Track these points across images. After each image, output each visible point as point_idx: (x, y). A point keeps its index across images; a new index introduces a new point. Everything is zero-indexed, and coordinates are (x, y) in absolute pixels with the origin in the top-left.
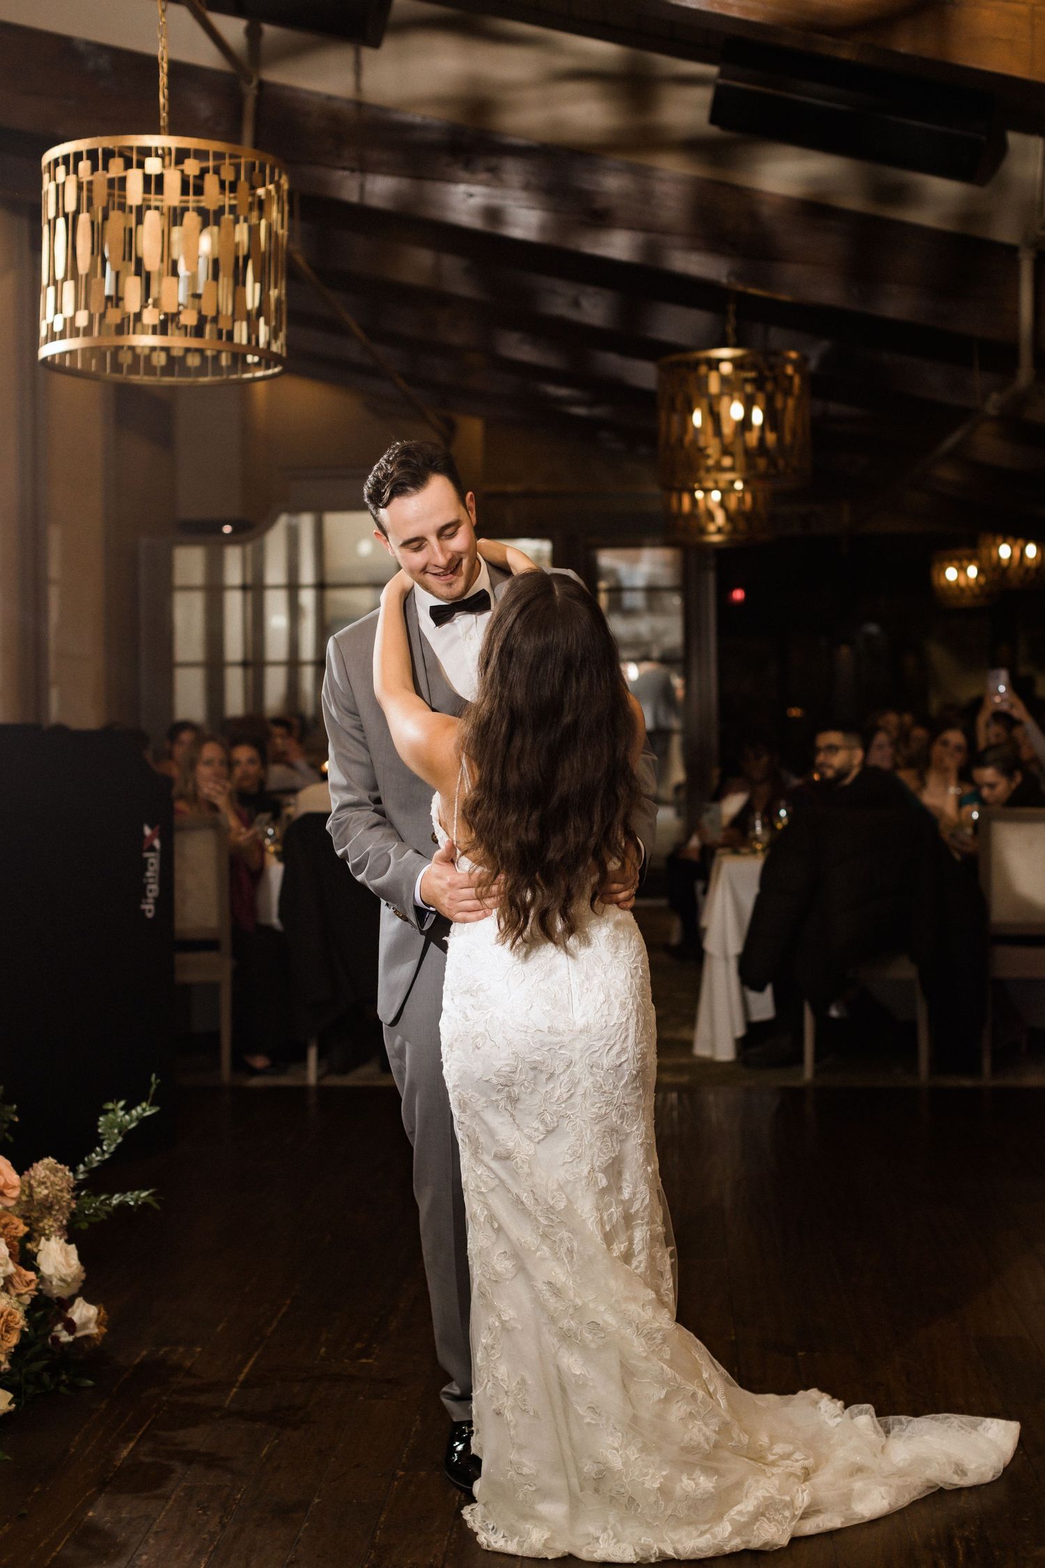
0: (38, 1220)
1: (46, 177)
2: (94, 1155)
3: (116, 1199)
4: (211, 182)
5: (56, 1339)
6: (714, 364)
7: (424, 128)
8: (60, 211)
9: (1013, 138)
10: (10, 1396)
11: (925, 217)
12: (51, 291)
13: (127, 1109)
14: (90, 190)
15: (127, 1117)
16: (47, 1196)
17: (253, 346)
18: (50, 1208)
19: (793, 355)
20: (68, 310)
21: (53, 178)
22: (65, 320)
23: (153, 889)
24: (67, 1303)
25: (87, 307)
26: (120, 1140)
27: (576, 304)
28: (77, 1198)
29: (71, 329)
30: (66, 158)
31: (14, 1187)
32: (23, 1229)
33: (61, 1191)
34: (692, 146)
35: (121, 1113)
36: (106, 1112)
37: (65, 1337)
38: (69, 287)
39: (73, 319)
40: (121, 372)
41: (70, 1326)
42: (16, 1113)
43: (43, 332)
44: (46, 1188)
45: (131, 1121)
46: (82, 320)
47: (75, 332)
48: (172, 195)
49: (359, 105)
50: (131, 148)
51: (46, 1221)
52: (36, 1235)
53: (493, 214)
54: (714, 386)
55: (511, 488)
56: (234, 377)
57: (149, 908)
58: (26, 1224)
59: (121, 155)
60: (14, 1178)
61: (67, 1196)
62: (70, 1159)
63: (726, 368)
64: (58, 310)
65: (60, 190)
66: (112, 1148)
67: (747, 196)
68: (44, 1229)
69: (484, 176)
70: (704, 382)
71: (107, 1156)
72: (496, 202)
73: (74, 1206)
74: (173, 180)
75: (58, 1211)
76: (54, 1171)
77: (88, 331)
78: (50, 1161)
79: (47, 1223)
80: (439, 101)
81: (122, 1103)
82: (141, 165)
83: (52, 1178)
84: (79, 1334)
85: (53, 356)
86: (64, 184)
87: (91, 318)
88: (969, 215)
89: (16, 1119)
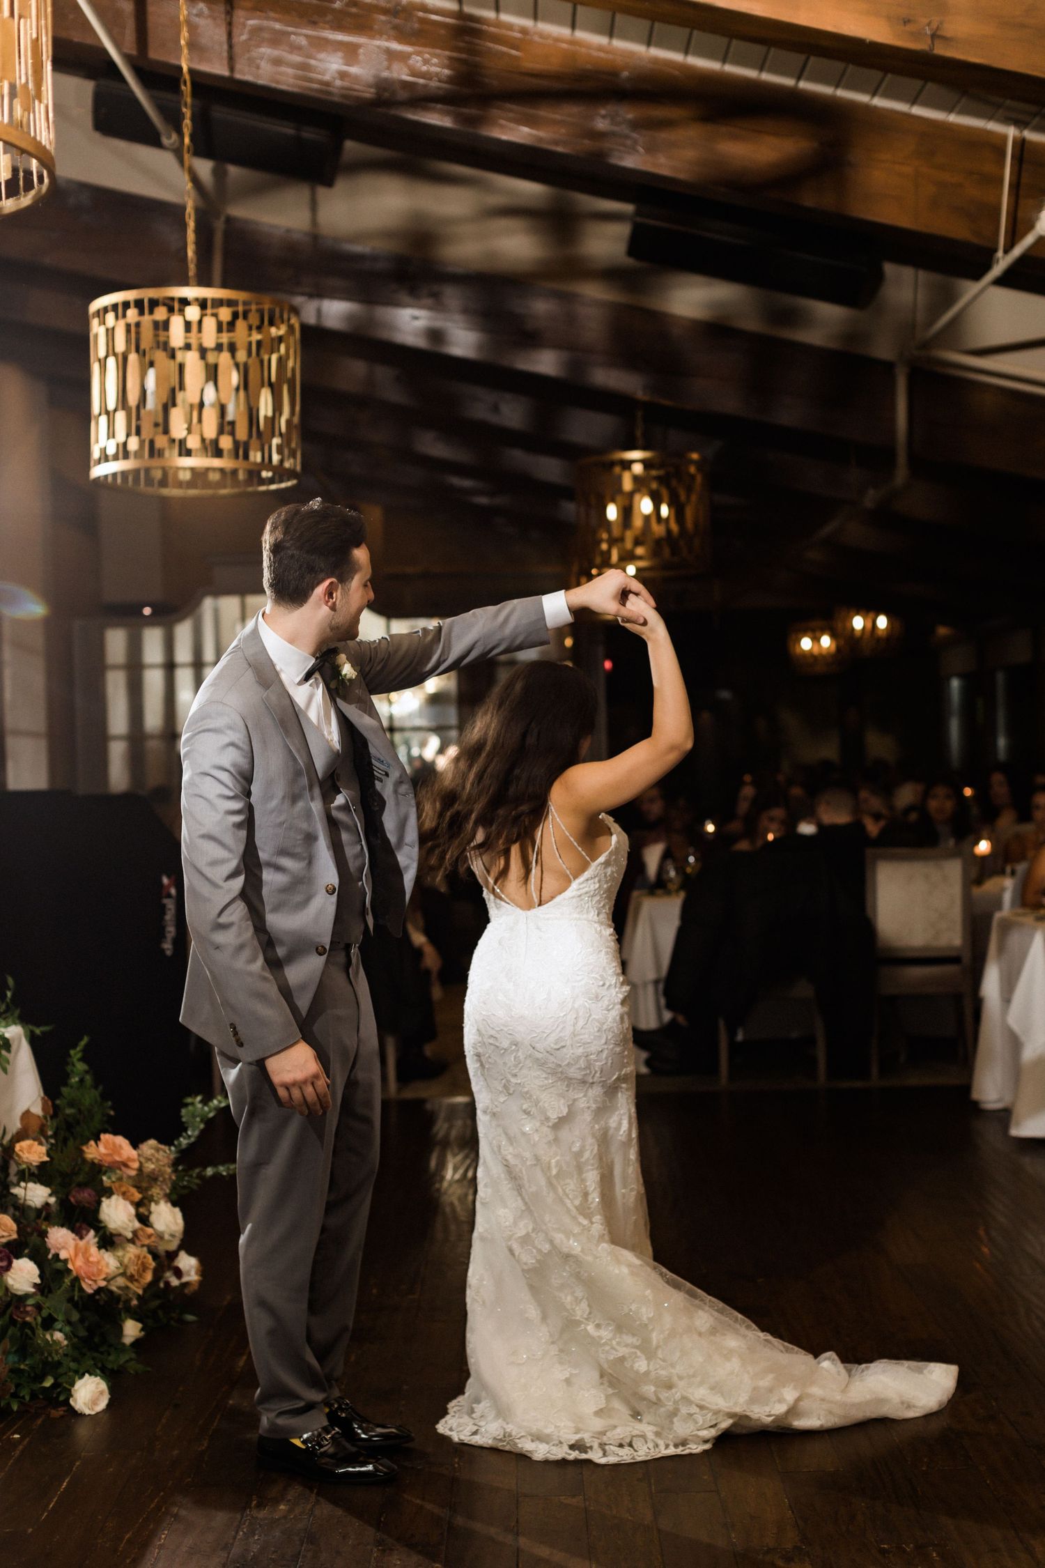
0: (147, 1189)
1: (95, 322)
2: (181, 1139)
3: (210, 1171)
4: (241, 324)
5: (167, 1284)
6: (627, 465)
7: (374, 258)
8: (111, 350)
9: (889, 268)
10: (140, 1325)
11: (814, 337)
12: (103, 420)
13: (205, 1102)
14: (138, 333)
15: (206, 1109)
16: (154, 1169)
17: (268, 463)
18: (156, 1180)
19: (695, 456)
20: (121, 436)
21: (103, 322)
22: (118, 445)
23: (171, 930)
24: (173, 1255)
25: (138, 433)
26: (202, 1126)
27: (496, 409)
28: (175, 1171)
29: (123, 452)
30: (115, 307)
31: (133, 1160)
32: (137, 1196)
33: (164, 1166)
34: (611, 274)
35: (200, 1106)
36: (186, 1105)
37: (175, 1282)
38: (120, 417)
39: (125, 444)
40: (153, 486)
41: (178, 1273)
42: (112, 1108)
43: (96, 454)
44: (153, 1163)
45: (210, 1111)
46: (133, 444)
47: (126, 455)
48: (209, 336)
49: (315, 237)
50: (172, 299)
51: (154, 1190)
52: (146, 1201)
53: (436, 335)
54: (627, 485)
56: (250, 489)
57: (168, 946)
58: (140, 1193)
59: (164, 304)
60: (134, 1153)
61: (169, 1170)
62: (166, 1140)
63: (638, 469)
64: (111, 434)
65: (110, 333)
66: (197, 1133)
67: (659, 319)
68: (152, 1196)
69: (429, 301)
70: (619, 480)
71: (193, 1140)
72: (438, 324)
73: (174, 1177)
74: (210, 324)
75: (162, 1182)
76: (158, 1150)
77: (137, 455)
78: (152, 1142)
79: (155, 1191)
80: (388, 234)
81: (199, 1098)
82: (182, 311)
83: (156, 1155)
84: (185, 1279)
85: (106, 476)
86: (113, 329)
87: (142, 443)
88: (853, 336)
89: (112, 1113)
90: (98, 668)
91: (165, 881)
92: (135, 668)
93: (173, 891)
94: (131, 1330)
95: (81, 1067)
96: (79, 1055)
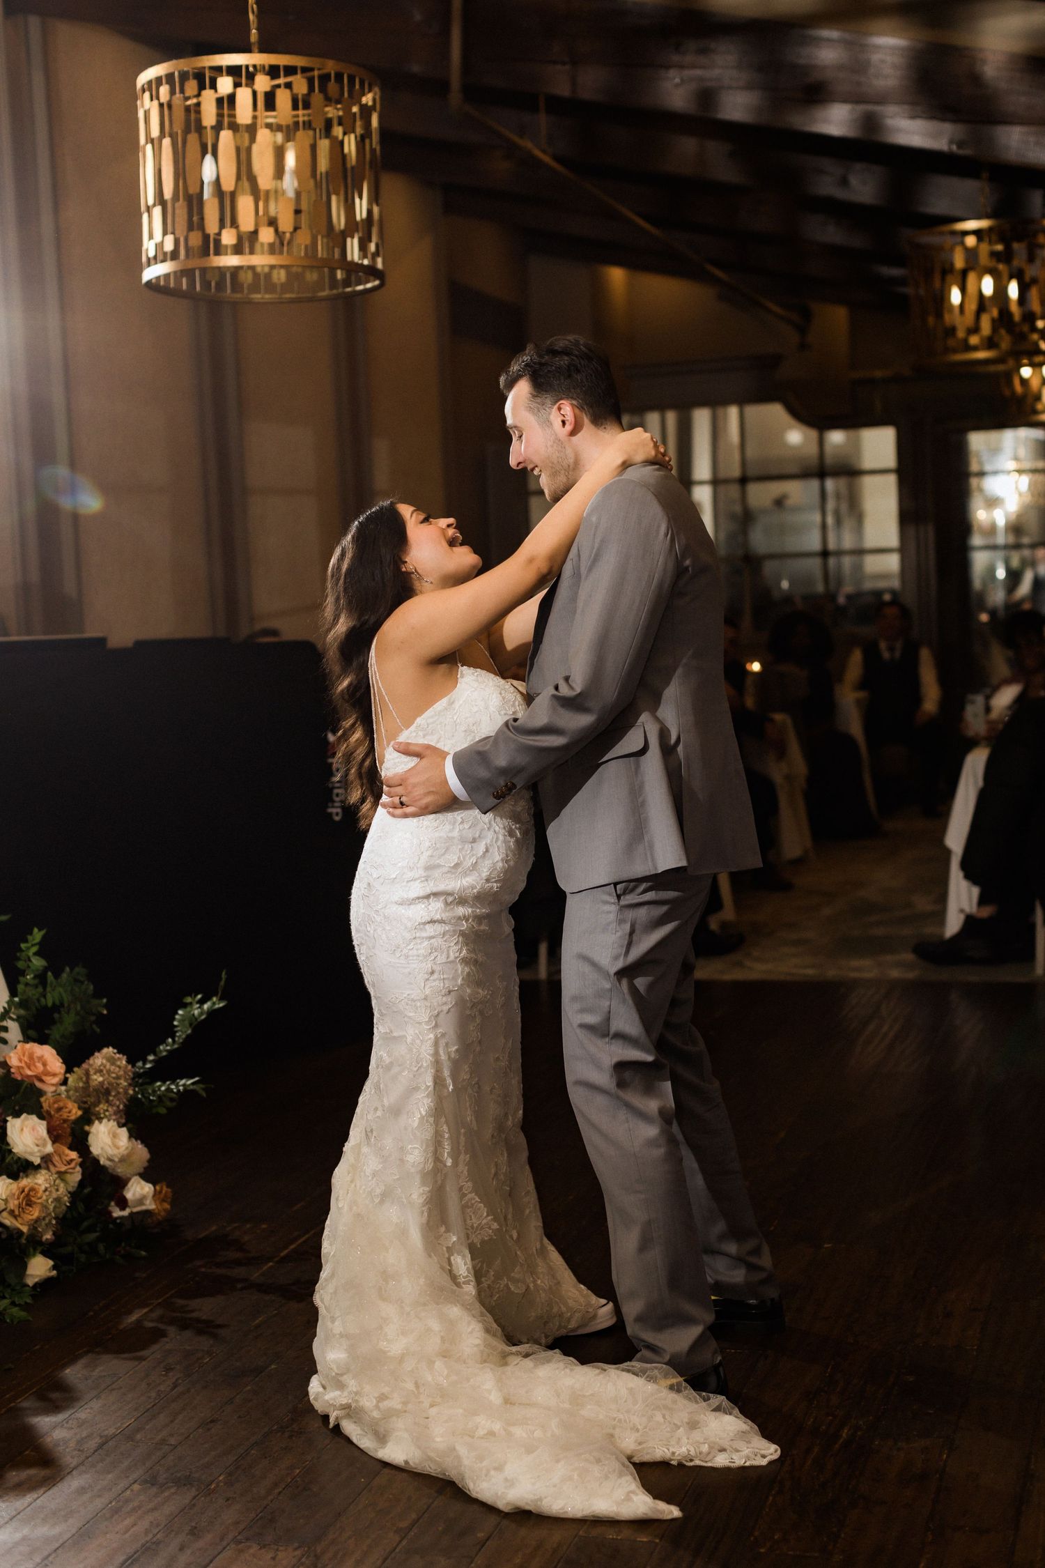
0: (93, 1104)
2: (164, 1045)
5: (107, 1215)
6: (958, 237)
8: (149, 137)
10: (50, 1263)
12: (146, 218)
13: (202, 1002)
15: (200, 1010)
16: (102, 1083)
18: (108, 1092)
20: (159, 234)
23: (340, 793)
24: (123, 1182)
26: (189, 1032)
28: (135, 1085)
32: (77, 1113)
33: (118, 1078)
35: (196, 1006)
36: (184, 1006)
37: (117, 1213)
38: (158, 212)
39: (162, 243)
41: (125, 1203)
42: (106, 1006)
43: (144, 259)
44: (103, 1076)
45: (202, 1014)
46: (169, 246)
47: (165, 257)
48: (243, 112)
50: (204, 68)
51: (101, 1106)
52: (90, 1118)
53: (704, 98)
54: (960, 260)
55: (878, 374)
57: (336, 811)
58: (80, 1108)
59: (197, 77)
61: (125, 1083)
64: (151, 236)
65: (148, 116)
66: (182, 1039)
68: (99, 1113)
71: (176, 1046)
72: (709, 83)
73: (131, 1092)
74: (244, 95)
75: (114, 1096)
76: (112, 1061)
77: (174, 255)
78: (109, 1051)
79: (103, 1107)
81: (199, 997)
82: (213, 86)
83: (110, 1066)
84: (133, 1210)
86: (149, 110)
87: (176, 241)
89: (105, 1012)
94: (40, 1268)
95: (38, 963)
96: (35, 949)
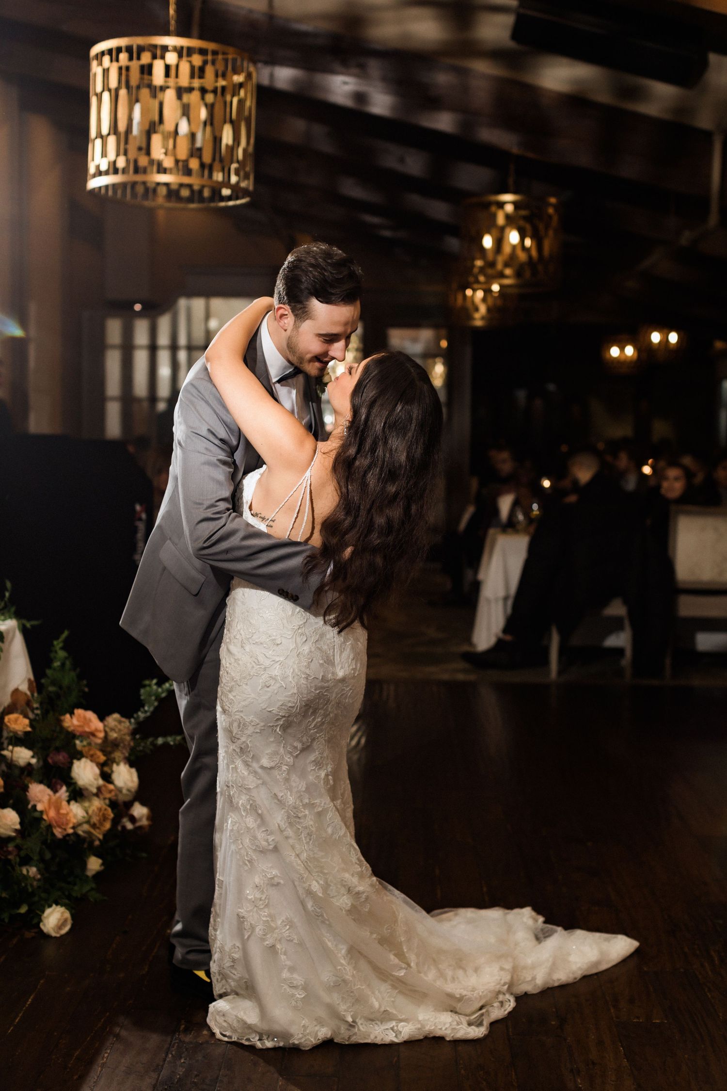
0: (110, 753)
1: (94, 64)
2: (140, 713)
3: (160, 741)
4: (209, 71)
5: (124, 827)
6: (501, 205)
7: (315, 35)
8: (106, 87)
9: (713, 58)
10: (101, 861)
11: (651, 109)
12: (98, 143)
13: (159, 685)
14: (127, 75)
15: (160, 690)
16: (116, 738)
17: (227, 184)
18: (118, 745)
19: (553, 200)
20: (112, 155)
21: (100, 64)
22: (109, 163)
24: (129, 805)
25: (125, 154)
26: (156, 704)
27: (402, 160)
28: (134, 739)
29: (114, 169)
30: (110, 52)
31: (100, 731)
32: (102, 758)
33: (124, 735)
34: (497, 54)
35: (155, 687)
36: (144, 686)
37: (130, 826)
38: (112, 141)
39: (115, 162)
40: (137, 198)
41: (133, 819)
42: (87, 686)
43: (92, 170)
44: (116, 732)
45: (163, 692)
46: (121, 163)
47: (116, 171)
48: (184, 80)
49: (271, 17)
50: (156, 46)
51: (115, 754)
52: (109, 762)
53: (360, 97)
54: (501, 220)
56: (212, 205)
58: (105, 755)
59: (149, 50)
60: (100, 725)
61: (128, 738)
62: (127, 714)
63: (509, 208)
64: (104, 154)
65: (106, 72)
66: (152, 709)
67: (533, 91)
68: (114, 758)
69: (355, 71)
70: (494, 216)
71: (148, 714)
72: (363, 88)
73: (132, 744)
74: (185, 68)
75: (122, 747)
76: (120, 722)
77: (124, 171)
78: (116, 716)
79: (117, 755)
80: (326, 17)
81: (155, 681)
82: (163, 57)
83: (119, 727)
84: (138, 824)
85: (100, 188)
86: (108, 69)
87: (128, 161)
88: (682, 110)
89: (86, 690)
90: (100, 347)
91: (138, 508)
92: (128, 349)
93: (144, 516)
94: (94, 864)
95: (62, 654)
96: (61, 645)
